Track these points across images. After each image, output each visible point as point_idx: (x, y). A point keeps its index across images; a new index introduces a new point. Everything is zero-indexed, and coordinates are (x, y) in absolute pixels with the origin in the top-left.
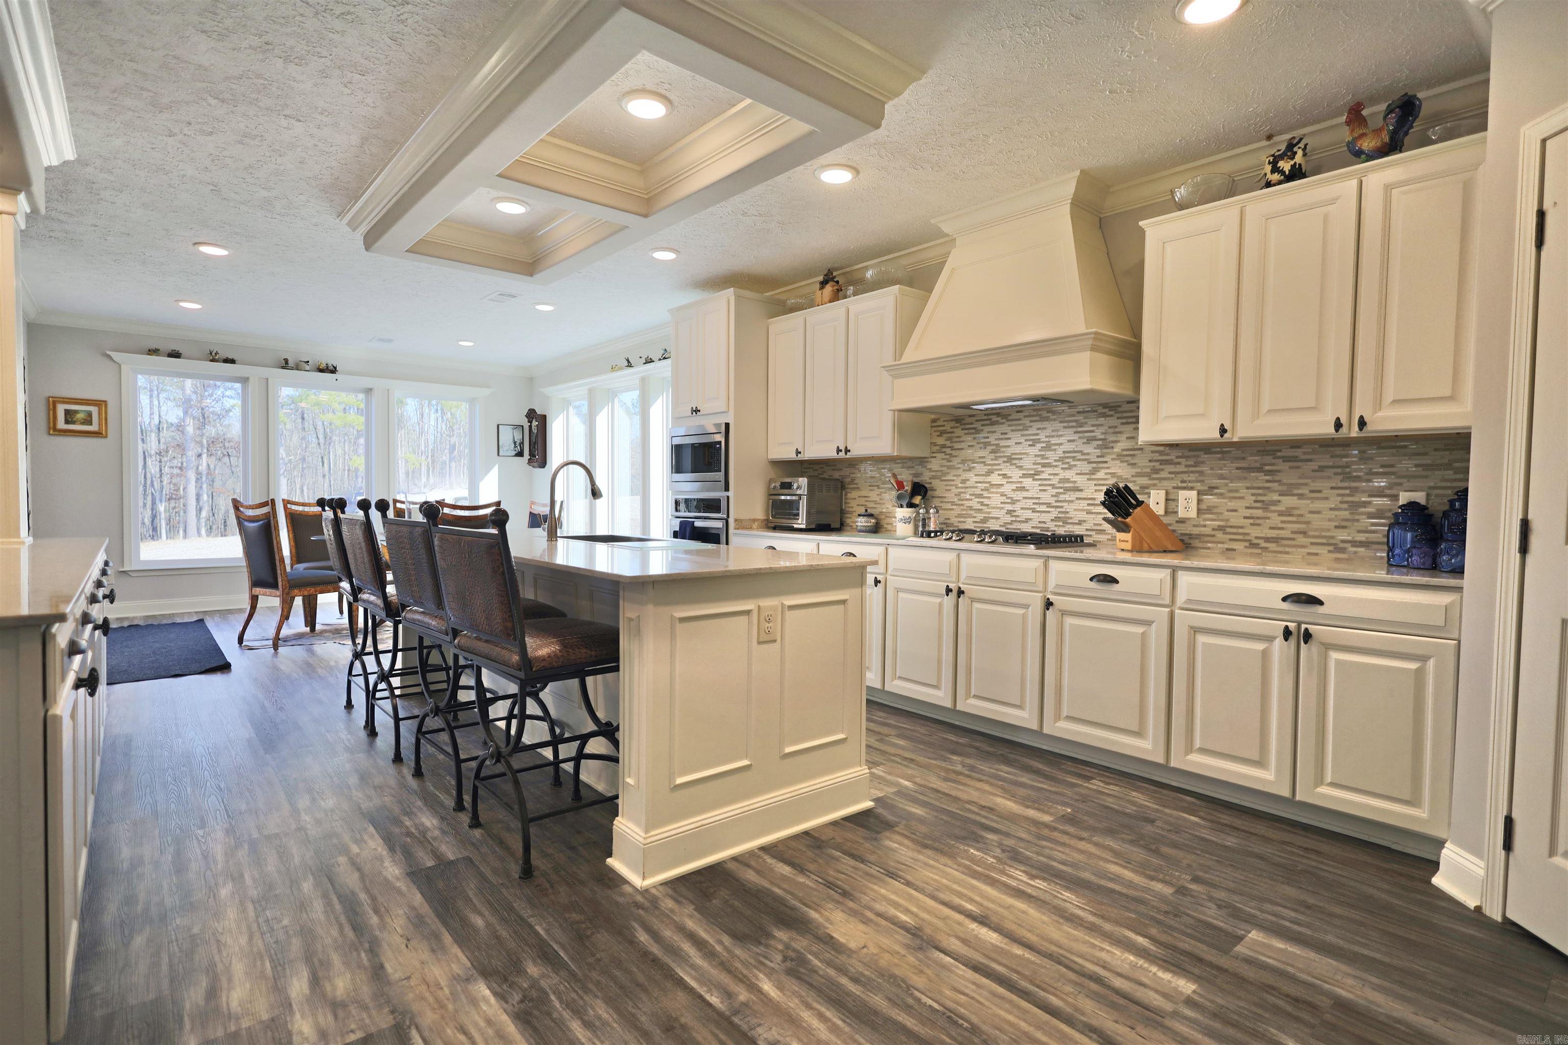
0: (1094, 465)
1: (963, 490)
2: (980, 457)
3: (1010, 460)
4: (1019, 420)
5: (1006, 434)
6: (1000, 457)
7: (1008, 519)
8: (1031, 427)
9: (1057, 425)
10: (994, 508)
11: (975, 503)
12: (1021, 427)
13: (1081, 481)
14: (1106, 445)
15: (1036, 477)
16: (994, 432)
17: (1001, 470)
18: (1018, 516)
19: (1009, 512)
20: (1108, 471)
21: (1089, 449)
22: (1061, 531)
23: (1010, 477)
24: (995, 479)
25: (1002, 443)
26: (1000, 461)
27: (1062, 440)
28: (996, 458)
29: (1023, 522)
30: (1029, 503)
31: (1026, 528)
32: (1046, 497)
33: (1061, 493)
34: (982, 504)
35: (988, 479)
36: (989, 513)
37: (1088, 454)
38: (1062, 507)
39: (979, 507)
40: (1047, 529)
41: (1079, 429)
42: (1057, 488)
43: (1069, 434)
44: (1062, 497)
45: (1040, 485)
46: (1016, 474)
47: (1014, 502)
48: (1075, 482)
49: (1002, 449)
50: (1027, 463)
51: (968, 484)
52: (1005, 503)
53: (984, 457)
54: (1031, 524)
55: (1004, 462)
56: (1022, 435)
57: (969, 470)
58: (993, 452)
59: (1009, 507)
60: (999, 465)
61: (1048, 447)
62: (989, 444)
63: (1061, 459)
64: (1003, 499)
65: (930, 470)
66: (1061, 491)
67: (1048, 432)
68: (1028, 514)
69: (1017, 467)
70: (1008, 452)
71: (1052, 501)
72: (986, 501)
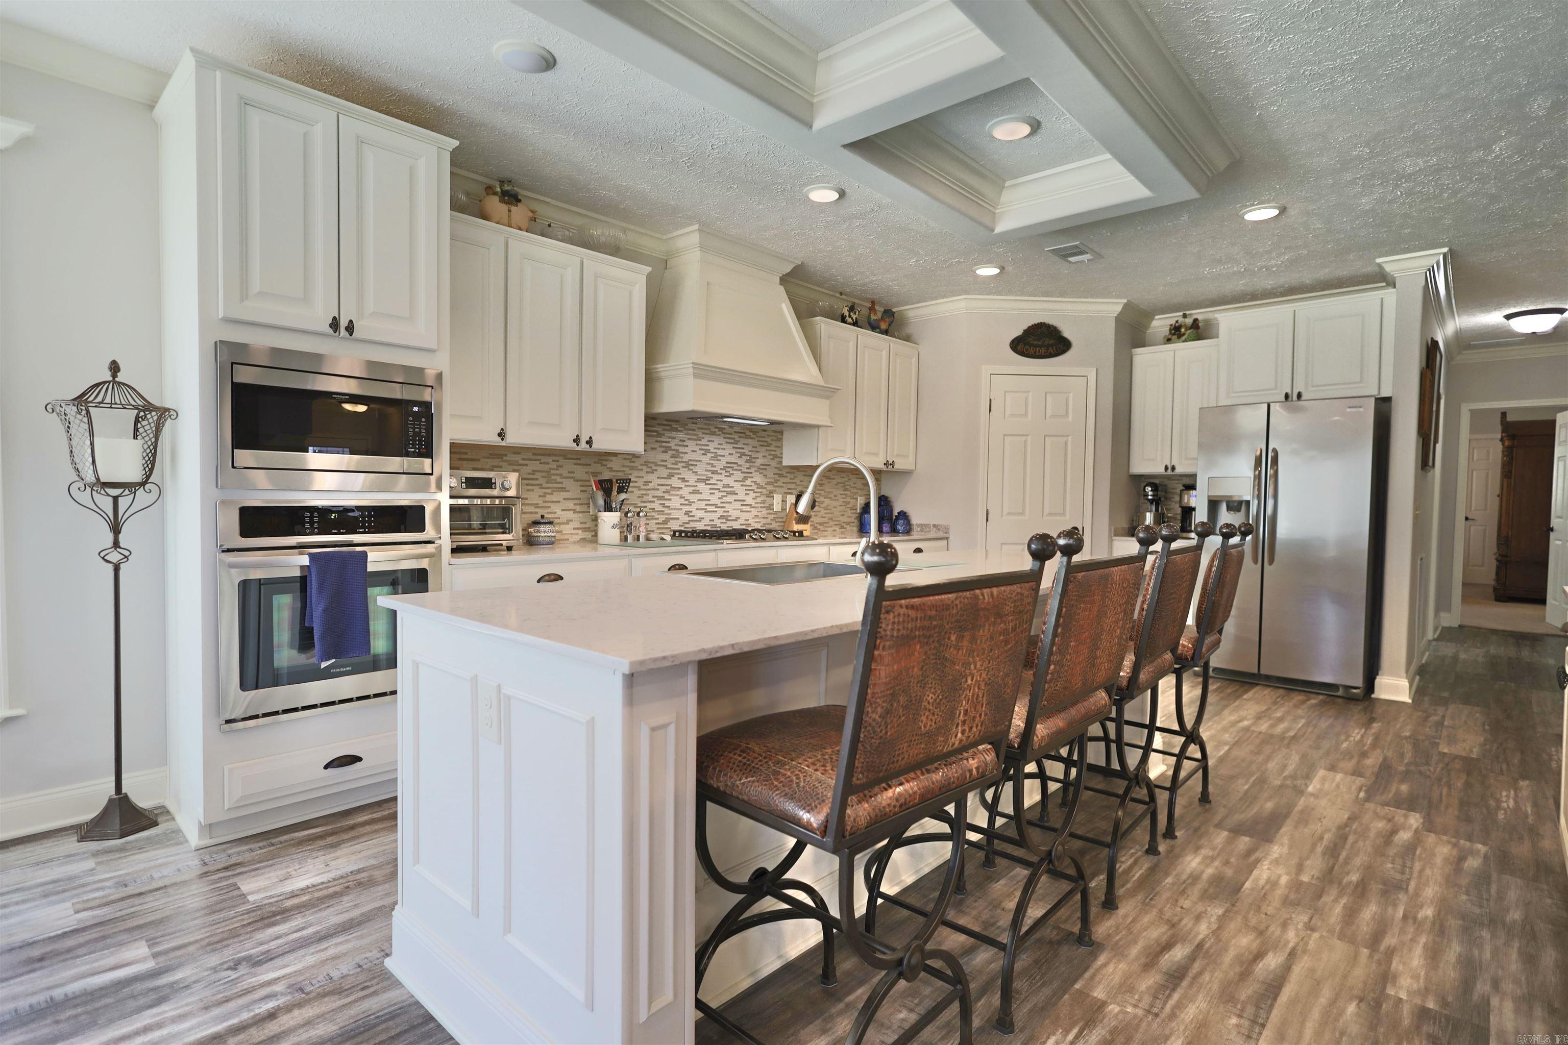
0: (745, 475)
1: (644, 492)
2: (662, 461)
3: (687, 465)
4: (694, 430)
5: (684, 441)
6: (680, 462)
7: (687, 519)
8: (703, 438)
9: (723, 441)
10: (675, 509)
11: (657, 505)
12: (695, 437)
13: (737, 487)
14: (751, 460)
15: (707, 482)
16: (674, 438)
17: (680, 474)
18: (694, 516)
19: (687, 513)
20: (752, 480)
21: (741, 462)
22: (724, 527)
23: (688, 481)
24: (675, 482)
25: (681, 449)
26: (680, 465)
27: (726, 452)
28: (676, 463)
29: (698, 521)
30: (702, 505)
31: (700, 526)
32: (714, 499)
33: (724, 496)
34: (663, 505)
35: (669, 482)
36: (670, 514)
37: (741, 466)
38: (725, 507)
39: (661, 508)
40: (715, 526)
41: (735, 446)
42: (722, 491)
43: (729, 449)
44: (725, 499)
45: (711, 489)
46: (692, 479)
47: (690, 503)
48: (733, 487)
49: (681, 455)
50: (701, 469)
51: (650, 486)
52: (684, 504)
53: (666, 461)
54: (704, 522)
55: (683, 467)
56: (697, 445)
57: (653, 473)
58: (673, 456)
59: (687, 508)
60: (679, 469)
61: (716, 457)
62: (670, 448)
63: (724, 468)
64: (682, 501)
65: (611, 469)
66: (725, 494)
67: (715, 444)
68: (700, 514)
69: (693, 472)
70: (686, 458)
71: (718, 502)
72: (667, 503)
